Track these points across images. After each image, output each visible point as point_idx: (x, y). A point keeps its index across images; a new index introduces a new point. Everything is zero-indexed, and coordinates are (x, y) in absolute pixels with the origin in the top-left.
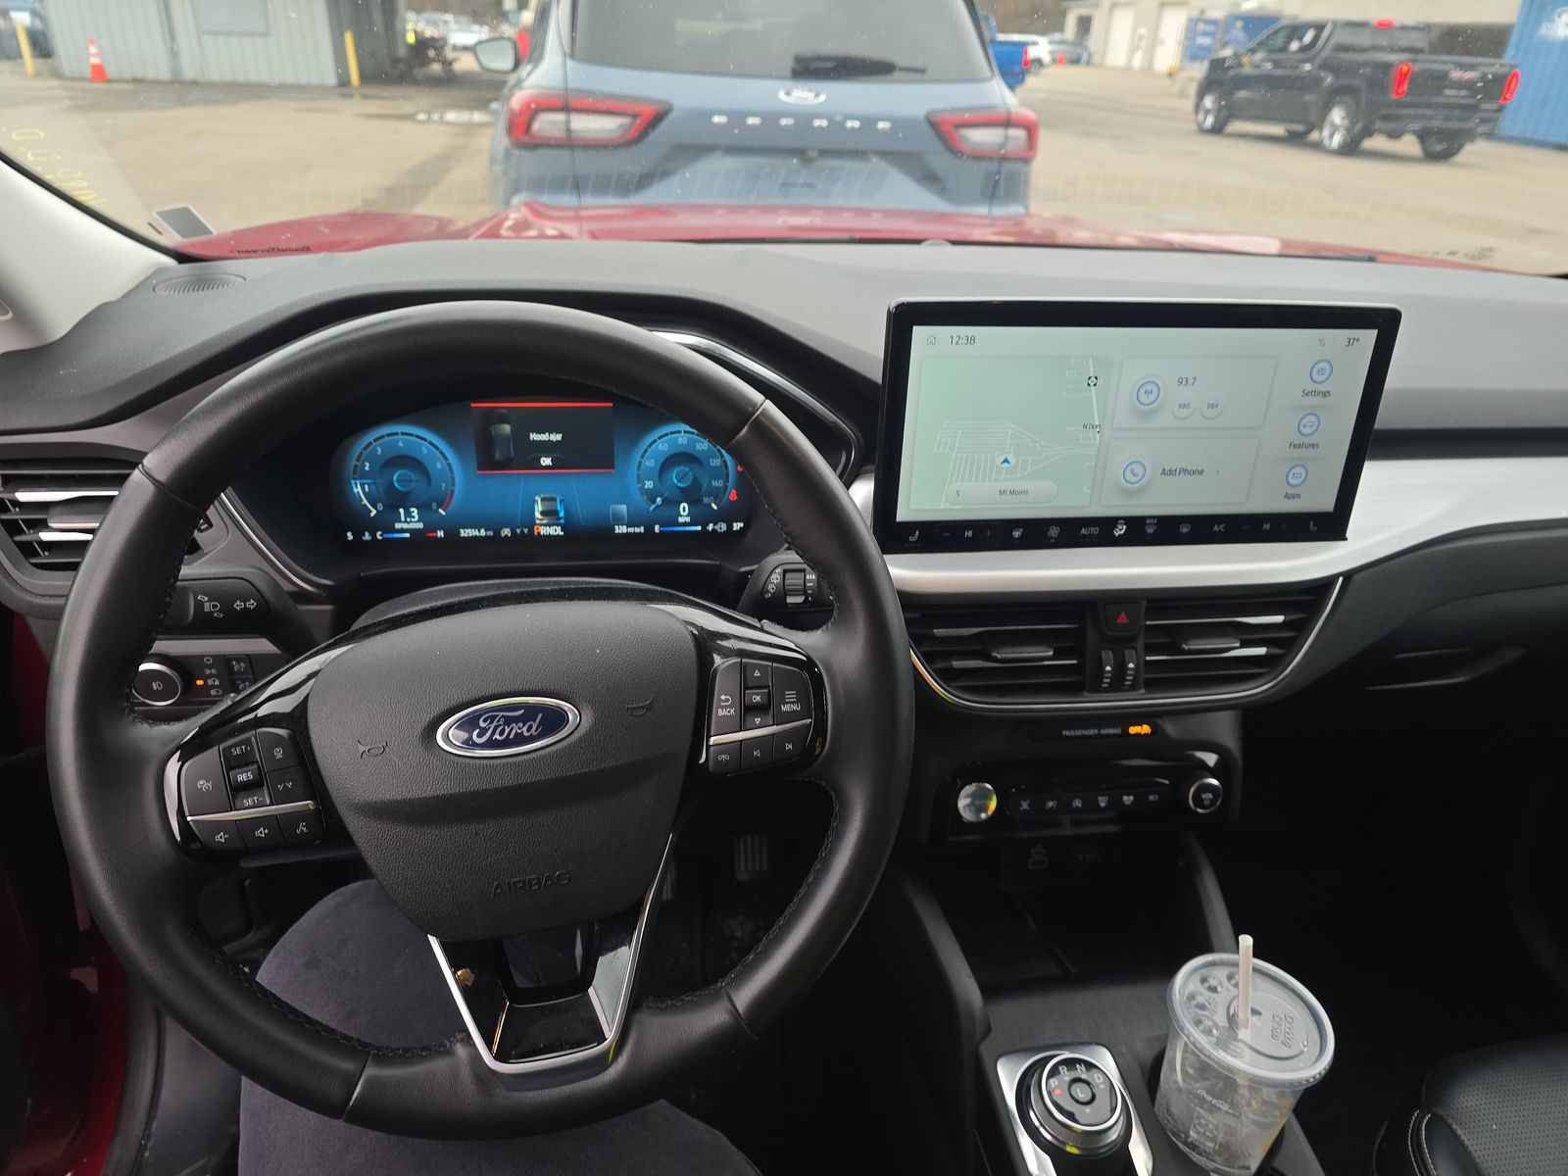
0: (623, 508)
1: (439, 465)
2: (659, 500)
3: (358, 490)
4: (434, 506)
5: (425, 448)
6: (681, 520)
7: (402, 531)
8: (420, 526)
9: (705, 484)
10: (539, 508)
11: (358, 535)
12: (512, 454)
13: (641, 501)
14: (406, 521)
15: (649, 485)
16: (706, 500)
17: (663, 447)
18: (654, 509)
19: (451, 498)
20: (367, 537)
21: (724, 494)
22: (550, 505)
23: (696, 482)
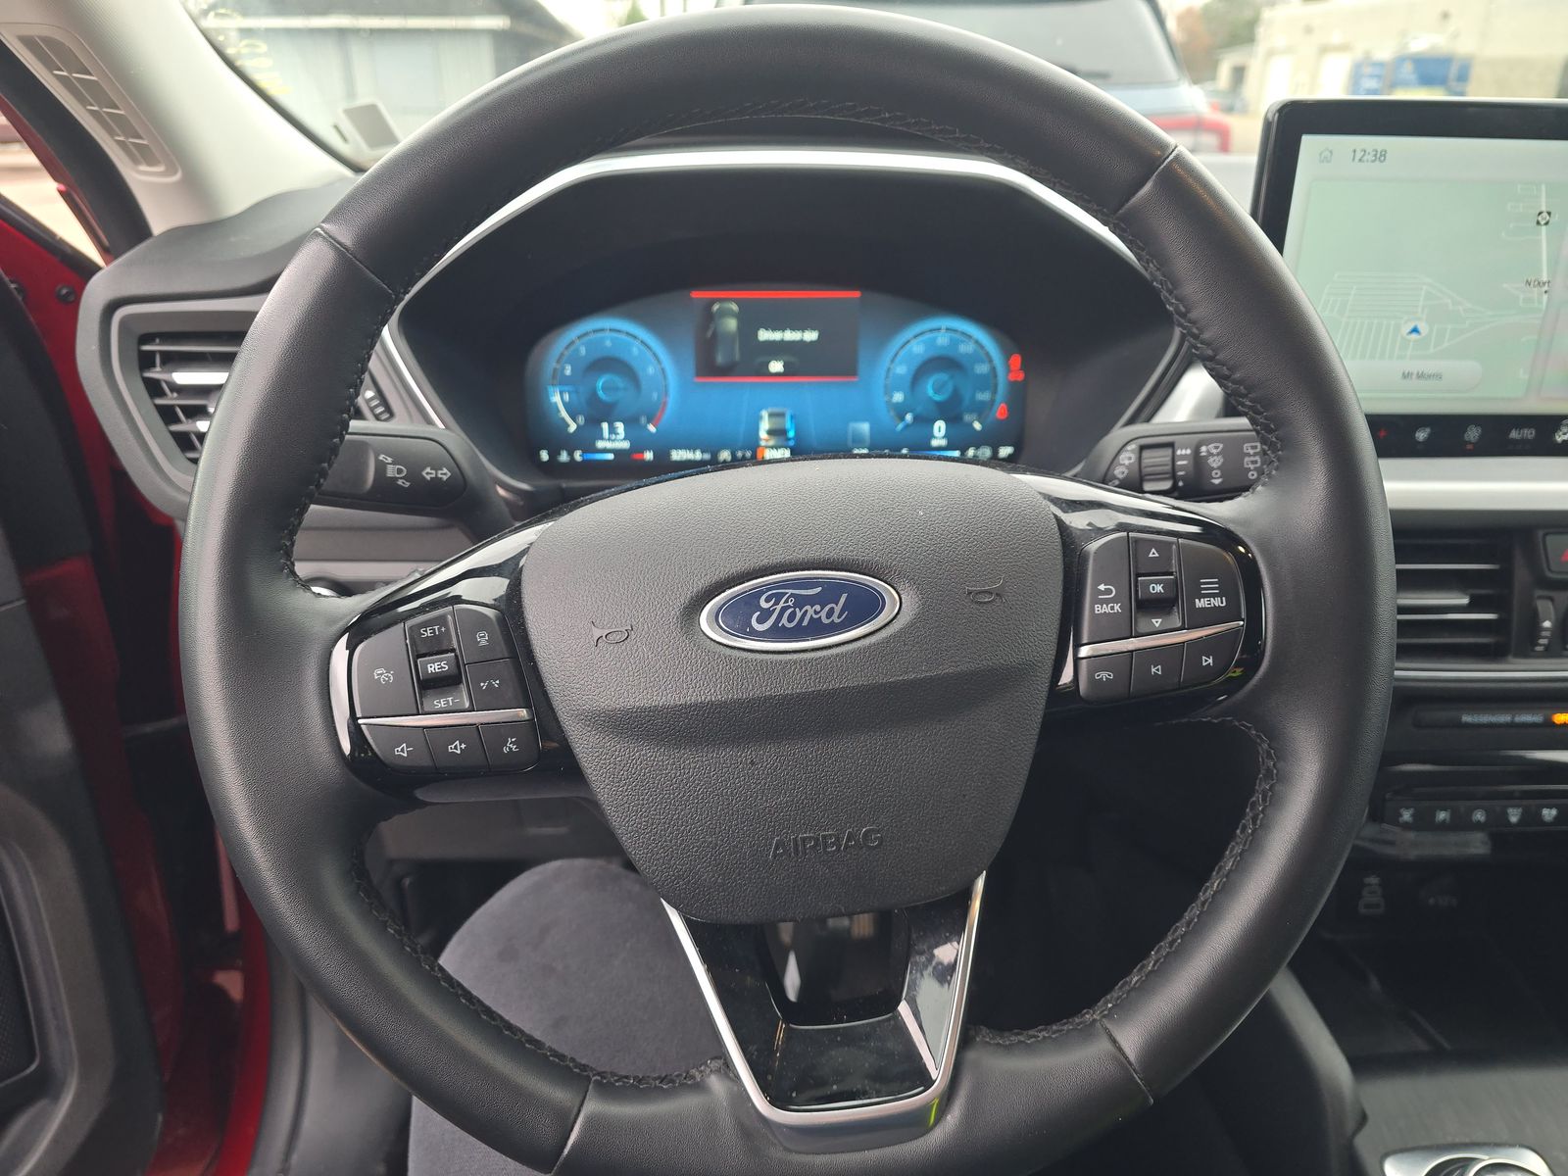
0: (865, 428)
1: (651, 370)
2: (909, 417)
3: (556, 399)
4: (643, 420)
5: (636, 349)
6: (935, 443)
7: (605, 451)
8: (626, 445)
9: (967, 401)
10: (765, 425)
11: (554, 454)
12: (737, 357)
13: (886, 417)
14: (609, 439)
15: (898, 397)
16: (967, 418)
17: (918, 349)
18: (902, 430)
19: (663, 410)
20: (564, 457)
21: (991, 409)
22: (778, 423)
23: (956, 397)
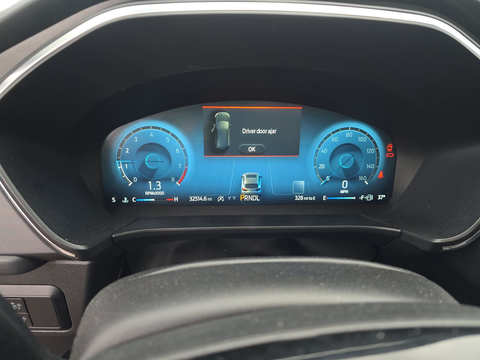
0: (302, 183)
1: (177, 151)
2: (328, 178)
3: (120, 167)
4: (173, 179)
5: (168, 138)
6: (342, 192)
7: (150, 197)
8: (162, 193)
9: (361, 167)
10: (244, 182)
12: (229, 144)
13: (315, 178)
14: (152, 191)
15: (322, 166)
16: (361, 178)
17: (335, 140)
18: (323, 184)
19: (185, 174)
20: (126, 201)
21: (374, 173)
22: (252, 181)
23: (355, 166)
